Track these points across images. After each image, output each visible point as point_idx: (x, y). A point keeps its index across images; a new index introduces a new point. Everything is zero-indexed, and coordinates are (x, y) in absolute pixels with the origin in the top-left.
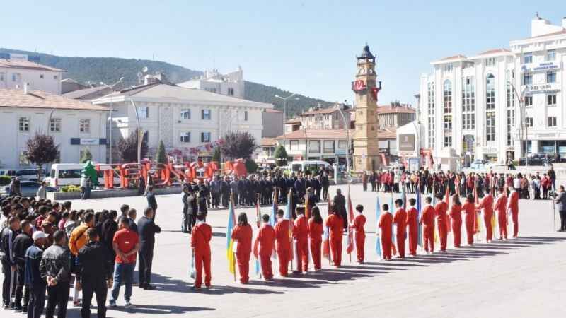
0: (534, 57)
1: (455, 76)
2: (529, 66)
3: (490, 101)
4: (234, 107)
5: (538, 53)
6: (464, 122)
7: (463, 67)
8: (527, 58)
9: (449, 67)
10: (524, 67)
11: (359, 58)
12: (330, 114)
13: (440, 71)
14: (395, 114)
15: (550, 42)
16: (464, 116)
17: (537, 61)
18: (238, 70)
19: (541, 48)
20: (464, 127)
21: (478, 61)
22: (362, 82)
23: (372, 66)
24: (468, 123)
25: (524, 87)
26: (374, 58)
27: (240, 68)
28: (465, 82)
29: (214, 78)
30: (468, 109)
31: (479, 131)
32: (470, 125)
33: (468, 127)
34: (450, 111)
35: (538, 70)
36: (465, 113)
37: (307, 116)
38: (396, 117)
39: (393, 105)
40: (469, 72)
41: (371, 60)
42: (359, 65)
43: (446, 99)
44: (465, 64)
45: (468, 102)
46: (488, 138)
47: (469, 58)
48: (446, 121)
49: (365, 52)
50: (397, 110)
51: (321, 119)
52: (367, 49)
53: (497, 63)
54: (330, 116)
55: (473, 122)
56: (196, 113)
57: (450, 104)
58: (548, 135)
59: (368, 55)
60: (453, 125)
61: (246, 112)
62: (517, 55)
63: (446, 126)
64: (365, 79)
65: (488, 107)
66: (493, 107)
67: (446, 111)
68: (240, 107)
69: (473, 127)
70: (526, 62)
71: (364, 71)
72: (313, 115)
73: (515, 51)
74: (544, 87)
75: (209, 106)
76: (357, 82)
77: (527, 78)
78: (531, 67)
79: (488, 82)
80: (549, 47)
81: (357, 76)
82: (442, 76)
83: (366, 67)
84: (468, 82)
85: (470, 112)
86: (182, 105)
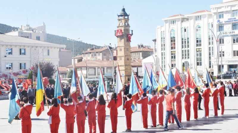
0: (225, 15)
1: (178, 26)
2: (221, 20)
3: (198, 42)
4: (41, 47)
5: (227, 12)
6: (183, 55)
7: (182, 22)
8: (221, 15)
9: (173, 22)
10: (219, 21)
11: (119, 16)
12: (101, 52)
13: (168, 24)
14: (141, 52)
15: (234, 6)
16: (183, 51)
17: (227, 17)
18: (42, 25)
19: (229, 9)
20: (183, 58)
21: (191, 18)
22: (121, 30)
23: (127, 20)
24: (186, 55)
25: (219, 33)
26: (128, 16)
27: (44, 23)
29: (27, 30)
30: (185, 47)
31: (192, 60)
32: (187, 56)
33: (186, 58)
34: (175, 48)
35: (227, 23)
36: (184, 49)
37: (86, 53)
38: (141, 53)
39: (139, 46)
40: (185, 24)
41: (126, 17)
42: (119, 20)
43: (172, 41)
44: (183, 20)
45: (185, 43)
46: (198, 64)
47: (186, 16)
48: (172, 54)
49: (122, 12)
50: (142, 49)
51: (95, 55)
52: (124, 10)
53: (202, 19)
54: (101, 54)
55: (188, 54)
56: (16, 51)
57: (174, 44)
58: (233, 61)
59: (125, 14)
60: (176, 57)
61: (48, 50)
62: (215, 13)
63: (172, 57)
64: (123, 29)
65: (197, 45)
66: (200, 45)
67: (172, 48)
68: (45, 47)
69: (188, 58)
70: (220, 17)
71: (122, 23)
72: (90, 53)
73: (213, 11)
74: (230, 33)
76: (118, 31)
77: (221, 27)
78: (222, 20)
79: (197, 30)
80: (233, 9)
81: (118, 27)
82: (169, 27)
83: (123, 21)
84: (185, 31)
85: (186, 49)
86: (7, 46)
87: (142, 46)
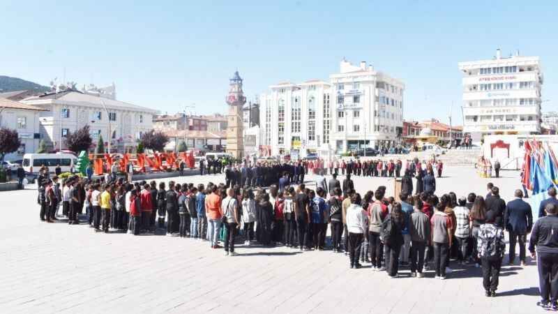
0: (345, 86)
1: (287, 96)
2: (342, 91)
3: (312, 114)
4: (133, 112)
5: (349, 83)
6: (293, 128)
7: (293, 91)
8: (341, 86)
9: (283, 90)
10: (339, 92)
11: (231, 80)
12: (175, 120)
13: (276, 92)
14: (218, 121)
15: (357, 77)
16: (293, 123)
17: (347, 89)
18: (111, 85)
19: (350, 80)
20: (293, 131)
21: (304, 87)
22: (234, 97)
23: (240, 85)
24: (296, 127)
25: (338, 105)
26: (241, 80)
28: (294, 100)
29: (92, 90)
30: (296, 119)
31: (304, 134)
32: (297, 129)
33: (296, 131)
34: (283, 120)
35: (349, 94)
36: (294, 121)
38: (219, 124)
39: (216, 116)
40: (297, 94)
41: (240, 82)
42: (231, 85)
43: (280, 112)
44: (294, 89)
45: (296, 115)
46: (310, 138)
47: (298, 85)
48: (280, 126)
49: (235, 76)
50: (219, 119)
51: (168, 123)
52: (237, 73)
53: (317, 89)
54: (176, 122)
55: (299, 127)
56: (105, 115)
57: (283, 115)
58: (353, 137)
59: (238, 79)
60: (285, 130)
62: (335, 84)
63: (280, 130)
64: (236, 95)
65: (310, 117)
66: (314, 117)
67: (280, 119)
69: (299, 131)
70: (340, 88)
71: (235, 89)
72: (162, 121)
73: (333, 81)
74: (352, 105)
75: (115, 110)
76: (230, 97)
77: (341, 99)
78: (343, 92)
79: (310, 101)
80: (356, 80)
81: (230, 93)
82: (277, 95)
83: (236, 86)
84: (296, 100)
85: (297, 121)
86: (95, 108)
87: (219, 115)
